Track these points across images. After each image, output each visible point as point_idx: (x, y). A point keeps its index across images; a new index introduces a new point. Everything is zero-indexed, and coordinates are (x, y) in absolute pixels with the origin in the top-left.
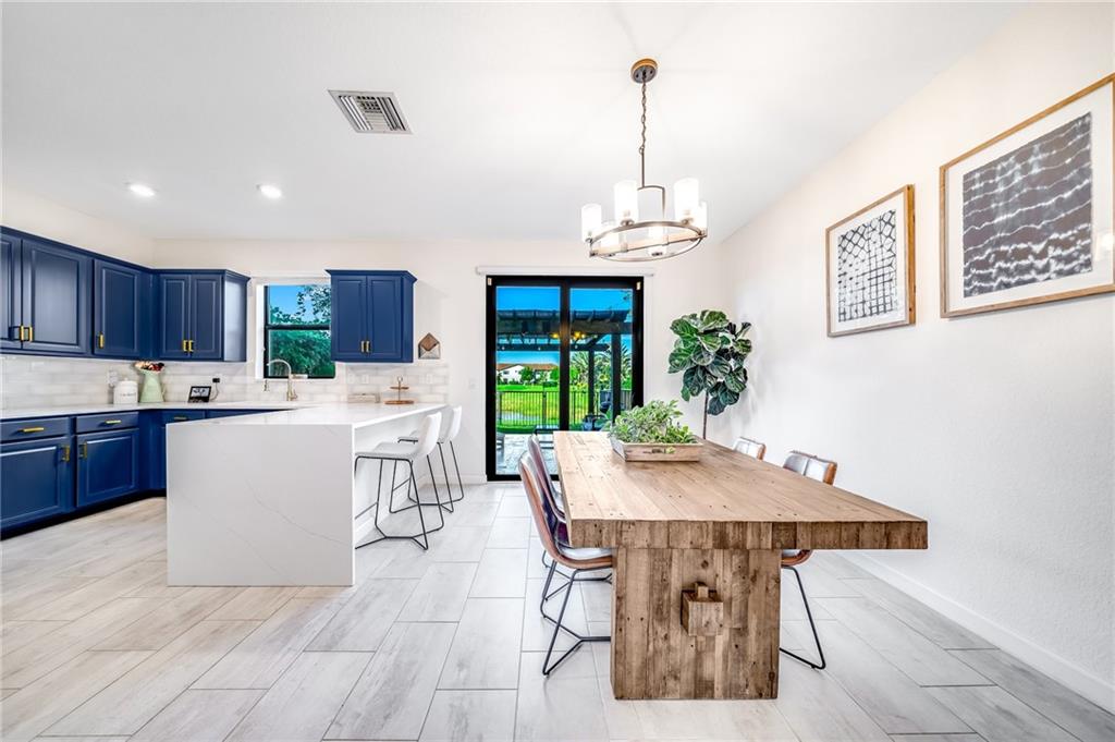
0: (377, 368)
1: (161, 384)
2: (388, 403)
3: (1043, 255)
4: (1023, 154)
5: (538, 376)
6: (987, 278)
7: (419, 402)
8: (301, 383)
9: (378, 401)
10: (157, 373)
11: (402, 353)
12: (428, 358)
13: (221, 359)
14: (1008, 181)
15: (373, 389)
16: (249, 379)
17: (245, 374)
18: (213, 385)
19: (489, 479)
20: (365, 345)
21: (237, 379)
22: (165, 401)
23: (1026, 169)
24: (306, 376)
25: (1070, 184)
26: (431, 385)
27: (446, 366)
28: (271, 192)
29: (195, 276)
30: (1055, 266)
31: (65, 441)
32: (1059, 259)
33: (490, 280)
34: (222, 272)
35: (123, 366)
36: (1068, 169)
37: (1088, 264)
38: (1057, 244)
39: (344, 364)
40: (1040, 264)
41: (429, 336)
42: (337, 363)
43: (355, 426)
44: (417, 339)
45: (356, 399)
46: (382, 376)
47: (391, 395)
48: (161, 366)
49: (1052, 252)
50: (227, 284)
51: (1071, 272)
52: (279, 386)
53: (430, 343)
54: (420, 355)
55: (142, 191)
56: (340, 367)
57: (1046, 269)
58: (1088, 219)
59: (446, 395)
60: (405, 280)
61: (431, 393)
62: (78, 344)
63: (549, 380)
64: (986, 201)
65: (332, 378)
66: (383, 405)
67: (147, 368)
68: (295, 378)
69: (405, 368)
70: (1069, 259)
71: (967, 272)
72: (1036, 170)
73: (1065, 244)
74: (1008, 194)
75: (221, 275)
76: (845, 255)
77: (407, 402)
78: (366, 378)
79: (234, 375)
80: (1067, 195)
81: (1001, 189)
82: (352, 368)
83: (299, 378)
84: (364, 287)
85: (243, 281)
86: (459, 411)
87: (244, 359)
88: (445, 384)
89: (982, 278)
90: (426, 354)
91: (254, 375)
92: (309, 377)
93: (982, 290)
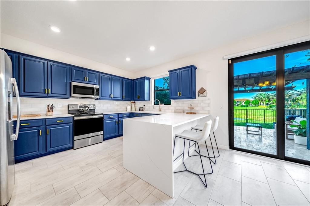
0: (183, 101)
1: (135, 106)
2: (187, 113)
5: (238, 103)
7: (198, 113)
8: (162, 106)
9: (184, 112)
10: (134, 104)
11: (192, 96)
12: (202, 97)
13: (145, 100)
15: (182, 108)
16: (151, 106)
17: (150, 104)
18: (144, 107)
19: (230, 148)
20: (179, 94)
21: (148, 105)
22: (135, 110)
24: (163, 104)
26: (203, 107)
27: (209, 99)
28: (152, 48)
29: (140, 79)
31: (117, 119)
33: (230, 61)
34: (144, 77)
35: (128, 102)
39: (173, 100)
41: (202, 88)
42: (172, 100)
43: (173, 126)
44: (198, 89)
45: (177, 111)
46: (185, 104)
47: (188, 110)
48: (135, 102)
50: (146, 80)
52: (157, 107)
53: (202, 91)
54: (198, 96)
55: (128, 59)
56: (173, 101)
59: (209, 111)
60: (193, 69)
61: (203, 110)
62: (120, 98)
63: (243, 104)
65: (170, 104)
66: (185, 114)
67: (132, 103)
68: (161, 105)
69: (193, 101)
75: (144, 78)
77: (194, 113)
79: (147, 104)
82: (176, 101)
83: (162, 105)
84: (179, 73)
85: (149, 79)
86: (218, 118)
87: (150, 100)
88: (209, 106)
90: (201, 95)
91: (151, 104)
92: (164, 105)
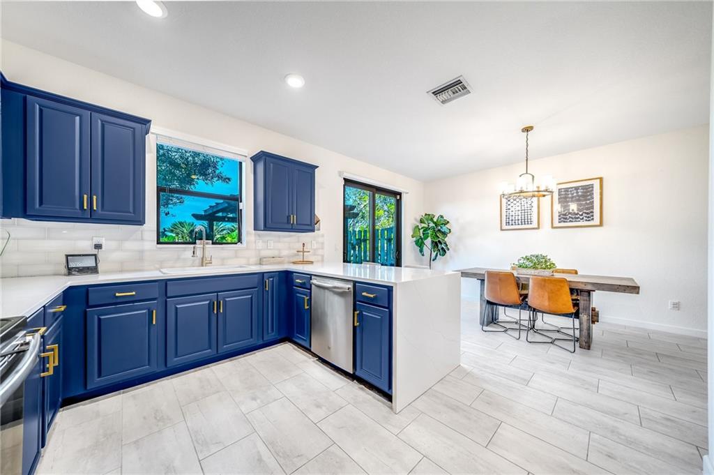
3: (582, 215)
4: (577, 188)
6: (566, 219)
14: (573, 194)
23: (577, 192)
25: (589, 200)
30: (585, 218)
32: (586, 217)
36: (589, 196)
37: (593, 219)
38: (585, 213)
40: (581, 217)
49: (584, 215)
51: (589, 220)
57: (583, 219)
58: (593, 209)
64: (566, 198)
70: (588, 217)
71: (559, 216)
72: (580, 194)
73: (587, 213)
74: (572, 197)
76: (509, 203)
78: (272, 244)
80: (588, 202)
81: (570, 196)
89: (564, 218)
93: (564, 222)
